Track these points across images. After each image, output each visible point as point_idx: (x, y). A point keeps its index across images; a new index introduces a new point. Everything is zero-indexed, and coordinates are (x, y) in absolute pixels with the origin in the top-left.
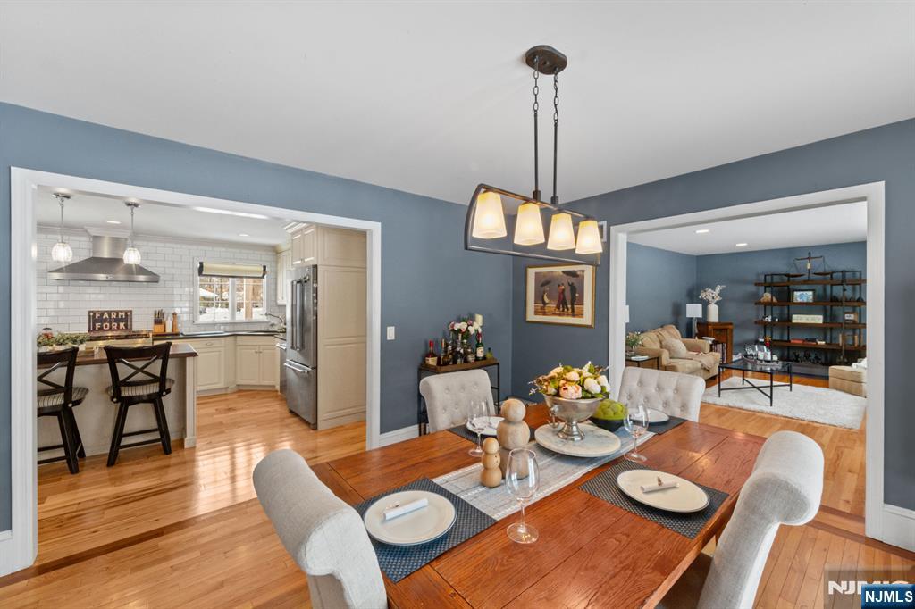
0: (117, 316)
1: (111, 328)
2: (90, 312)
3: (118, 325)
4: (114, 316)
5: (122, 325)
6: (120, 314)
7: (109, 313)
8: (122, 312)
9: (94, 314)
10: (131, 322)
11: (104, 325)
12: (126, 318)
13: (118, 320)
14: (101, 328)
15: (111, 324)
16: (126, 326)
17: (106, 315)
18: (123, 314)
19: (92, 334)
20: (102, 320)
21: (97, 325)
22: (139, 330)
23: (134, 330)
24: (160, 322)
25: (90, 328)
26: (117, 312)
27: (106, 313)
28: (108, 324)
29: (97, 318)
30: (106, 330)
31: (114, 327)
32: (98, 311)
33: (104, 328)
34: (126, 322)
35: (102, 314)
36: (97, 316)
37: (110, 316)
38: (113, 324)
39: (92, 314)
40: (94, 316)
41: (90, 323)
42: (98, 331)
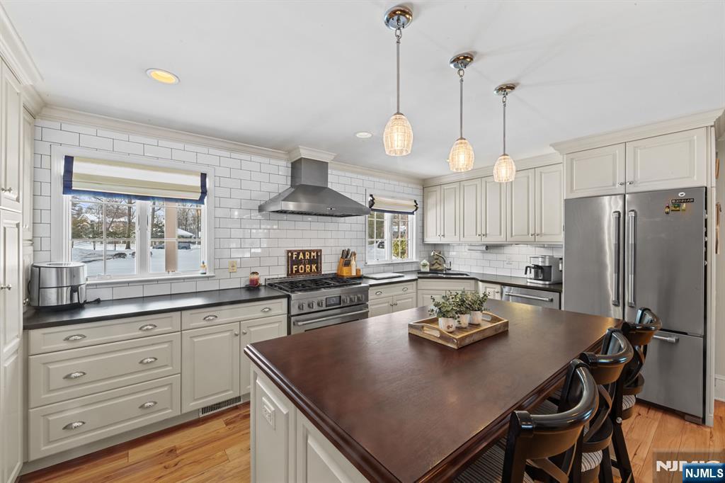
0: (310, 257)
2: (289, 251)
3: (311, 267)
4: (307, 257)
5: (314, 267)
6: (312, 253)
7: (304, 252)
8: (314, 251)
9: (292, 254)
10: (321, 264)
12: (316, 259)
13: (311, 262)
14: (298, 271)
16: (317, 268)
17: (301, 256)
18: (315, 254)
19: (291, 279)
20: (298, 262)
21: (294, 267)
22: (326, 273)
23: (323, 273)
24: (348, 264)
25: (288, 271)
26: (310, 251)
27: (301, 254)
28: (303, 267)
29: (294, 259)
30: (301, 274)
31: (308, 270)
32: (295, 251)
33: (300, 271)
34: (317, 263)
35: (298, 254)
36: (294, 256)
37: (304, 256)
38: (307, 266)
39: (290, 254)
40: (292, 256)
41: (288, 265)
42: (295, 274)
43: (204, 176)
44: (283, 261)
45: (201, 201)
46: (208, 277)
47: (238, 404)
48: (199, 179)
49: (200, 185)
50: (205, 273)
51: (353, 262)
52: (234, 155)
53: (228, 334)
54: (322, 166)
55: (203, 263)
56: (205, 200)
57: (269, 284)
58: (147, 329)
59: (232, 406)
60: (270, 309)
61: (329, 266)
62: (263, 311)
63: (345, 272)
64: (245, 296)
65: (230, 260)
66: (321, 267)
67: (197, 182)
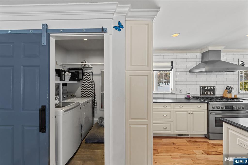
0: (210, 88)
1: (208, 94)
2: (201, 86)
3: (211, 93)
4: (209, 88)
5: (212, 93)
6: (211, 87)
7: (207, 87)
8: (212, 86)
9: (202, 87)
10: (215, 91)
11: (206, 92)
12: (213, 90)
13: (210, 90)
14: (204, 94)
15: (208, 92)
16: (213, 93)
17: (206, 88)
18: (212, 87)
19: (202, 97)
20: (205, 90)
21: (203, 92)
22: (217, 95)
23: (216, 95)
24: (230, 92)
25: (201, 94)
26: (210, 86)
27: (206, 87)
28: (207, 92)
29: (203, 89)
30: (206, 95)
31: (209, 94)
32: (204, 86)
33: (206, 94)
34: (213, 91)
35: (205, 87)
36: (203, 88)
37: (207, 88)
38: (209, 92)
39: (201, 87)
40: (202, 88)
41: (201, 91)
42: (203, 95)
43: (172, 62)
44: (199, 90)
45: (171, 70)
46: (173, 94)
47: (188, 136)
48: (171, 63)
49: (171, 65)
50: (172, 92)
51: (233, 92)
52: (181, 54)
53: (186, 112)
54: (218, 52)
55: (172, 89)
56: (172, 70)
57: (193, 98)
58: (164, 107)
59: (186, 136)
60: (200, 107)
61: (219, 93)
62: (198, 107)
63: (228, 96)
64: (186, 101)
65: (180, 89)
66: (215, 93)
67: (170, 64)
